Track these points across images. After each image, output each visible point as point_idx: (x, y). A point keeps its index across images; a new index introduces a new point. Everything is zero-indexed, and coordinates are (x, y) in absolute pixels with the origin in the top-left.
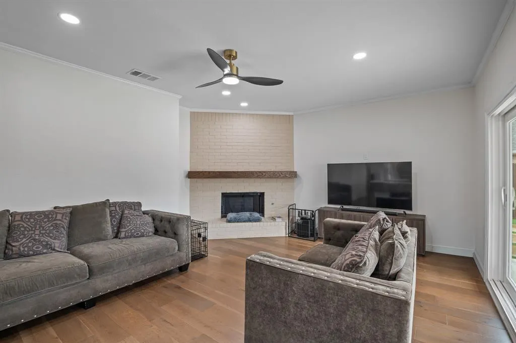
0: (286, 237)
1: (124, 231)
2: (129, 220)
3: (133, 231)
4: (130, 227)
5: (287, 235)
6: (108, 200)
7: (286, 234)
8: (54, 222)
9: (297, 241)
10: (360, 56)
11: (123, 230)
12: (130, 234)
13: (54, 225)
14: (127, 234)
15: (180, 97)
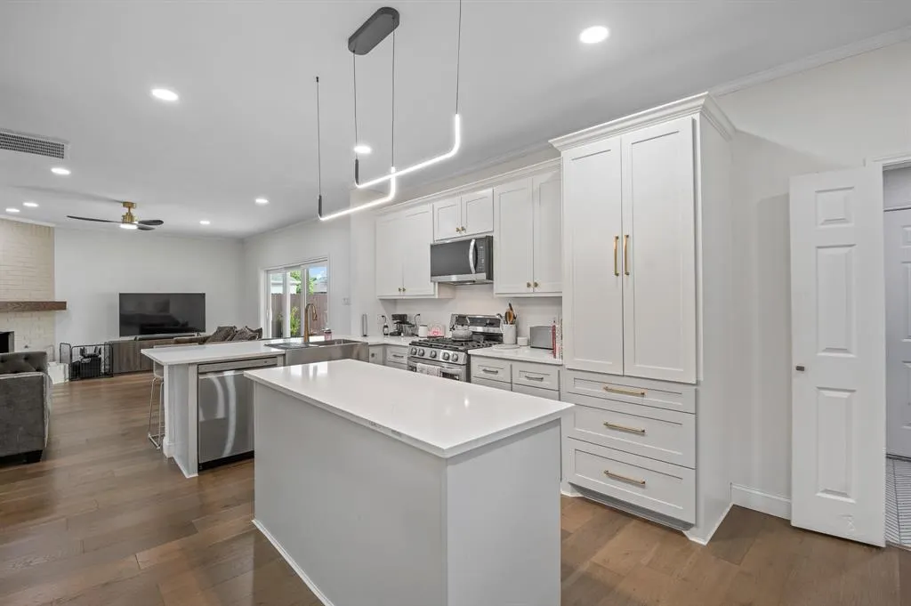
0: (66, 382)
5: (68, 380)
9: (78, 383)
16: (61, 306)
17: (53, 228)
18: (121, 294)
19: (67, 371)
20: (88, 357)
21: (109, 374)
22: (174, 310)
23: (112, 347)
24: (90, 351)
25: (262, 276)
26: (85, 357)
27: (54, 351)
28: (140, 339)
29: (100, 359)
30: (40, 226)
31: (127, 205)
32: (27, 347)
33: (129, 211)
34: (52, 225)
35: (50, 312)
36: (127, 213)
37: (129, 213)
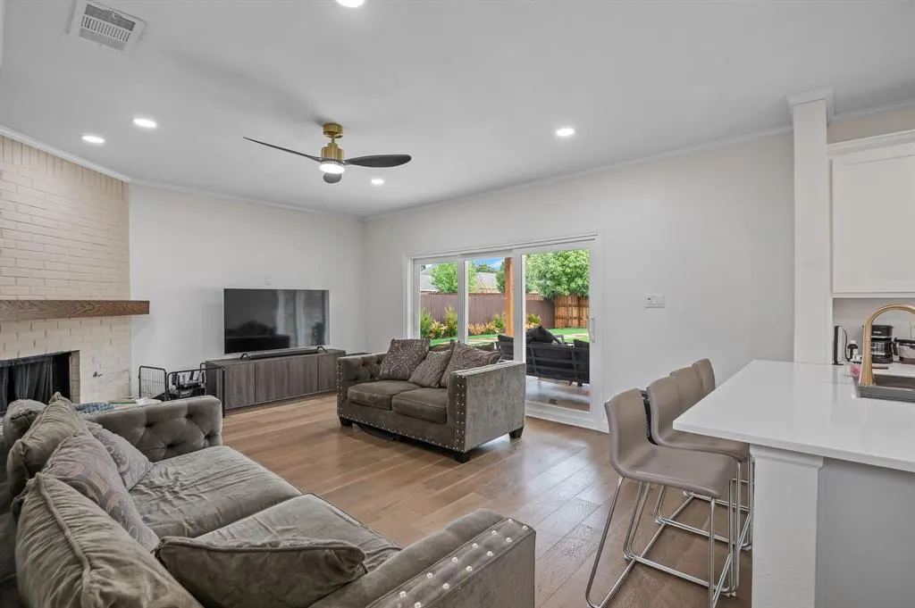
16: (142, 308)
17: (127, 184)
18: (226, 290)
20: (186, 389)
24: (187, 378)
25: (409, 267)
27: (130, 380)
30: (111, 178)
31: (332, 130)
32: (95, 375)
33: (333, 141)
34: (126, 179)
35: (123, 317)
36: (329, 144)
37: (333, 145)
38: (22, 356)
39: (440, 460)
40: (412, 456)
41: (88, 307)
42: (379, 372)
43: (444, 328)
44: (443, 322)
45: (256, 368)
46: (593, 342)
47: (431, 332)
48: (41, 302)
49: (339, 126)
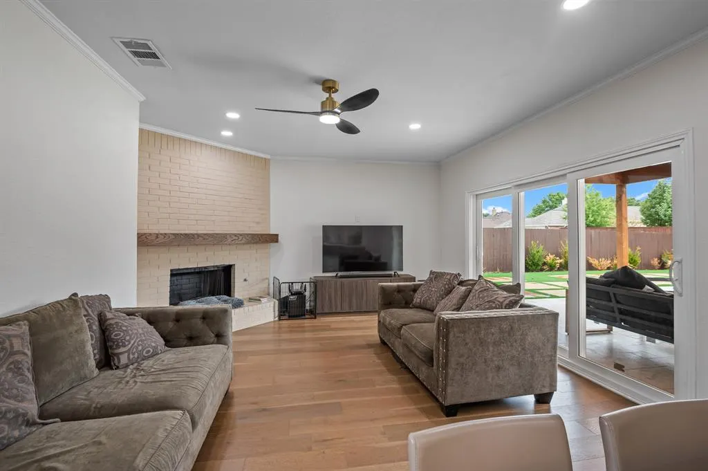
0: (274, 321)
1: (125, 352)
2: (124, 328)
3: (140, 348)
4: (132, 342)
5: (277, 319)
6: (75, 295)
7: (275, 318)
8: (11, 360)
9: (286, 323)
10: (415, 126)
11: (122, 350)
12: (136, 355)
13: (12, 366)
14: (131, 356)
15: (142, 98)
16: (274, 238)
17: (269, 160)
18: (323, 226)
19: (277, 309)
20: (294, 295)
21: (313, 313)
22: (365, 243)
23: (316, 283)
24: (297, 287)
25: (471, 203)
26: (292, 294)
27: (269, 285)
28: (342, 277)
29: (305, 296)
30: (258, 157)
31: (329, 86)
32: (245, 280)
33: (330, 96)
34: (268, 157)
35: (266, 245)
36: (327, 98)
37: (330, 98)
38: (199, 266)
39: (425, 406)
40: (406, 391)
41: (235, 238)
42: (413, 300)
43: (559, 261)
44: (558, 255)
45: (342, 285)
46: (681, 295)
47: (545, 264)
48: (205, 234)
49: (334, 82)
